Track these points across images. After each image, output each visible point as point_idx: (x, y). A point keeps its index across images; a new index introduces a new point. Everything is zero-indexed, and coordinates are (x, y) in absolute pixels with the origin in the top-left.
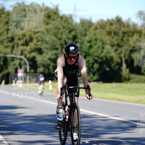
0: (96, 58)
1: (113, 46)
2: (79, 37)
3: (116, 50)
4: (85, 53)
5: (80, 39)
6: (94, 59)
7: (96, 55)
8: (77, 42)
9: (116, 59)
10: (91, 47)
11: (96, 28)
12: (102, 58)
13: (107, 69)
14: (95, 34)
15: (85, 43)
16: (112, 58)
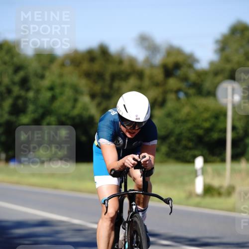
0: (63, 118)
3: (100, 104)
12: (73, 119)
13: (83, 138)
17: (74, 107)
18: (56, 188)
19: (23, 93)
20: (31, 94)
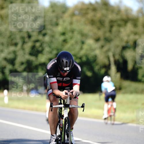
1: (97, 40)
2: (49, 27)
3: (102, 47)
4: (58, 50)
5: (51, 30)
8: (44, 35)
9: (102, 59)
10: (65, 41)
11: (73, 15)
12: (81, 58)
13: (89, 74)
14: (71, 23)
15: (57, 36)
16: (95, 58)
17: (81, 48)
19: (40, 37)
20: (47, 39)
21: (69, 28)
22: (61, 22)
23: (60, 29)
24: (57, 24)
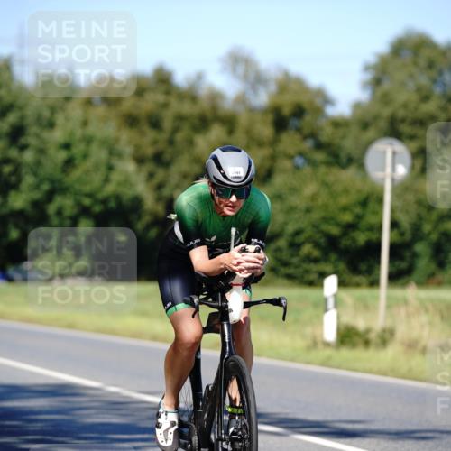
0: (87, 202)
2: (33, 129)
4: (52, 181)
6: (78, 204)
7: (87, 189)
8: (23, 148)
10: (69, 163)
11: (88, 103)
12: (104, 202)
14: (85, 123)
15: (52, 151)
16: (137, 203)
17: (107, 180)
18: (71, 326)
19: (14, 153)
20: (28, 156)
21: (79, 133)
22: (60, 119)
23: (58, 135)
24: (51, 125)
